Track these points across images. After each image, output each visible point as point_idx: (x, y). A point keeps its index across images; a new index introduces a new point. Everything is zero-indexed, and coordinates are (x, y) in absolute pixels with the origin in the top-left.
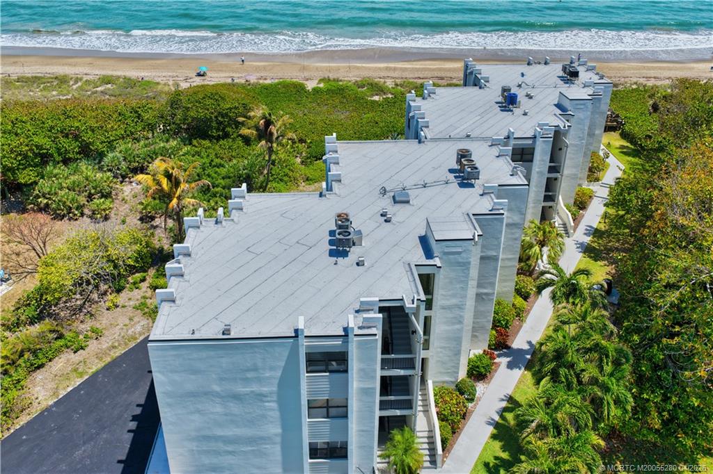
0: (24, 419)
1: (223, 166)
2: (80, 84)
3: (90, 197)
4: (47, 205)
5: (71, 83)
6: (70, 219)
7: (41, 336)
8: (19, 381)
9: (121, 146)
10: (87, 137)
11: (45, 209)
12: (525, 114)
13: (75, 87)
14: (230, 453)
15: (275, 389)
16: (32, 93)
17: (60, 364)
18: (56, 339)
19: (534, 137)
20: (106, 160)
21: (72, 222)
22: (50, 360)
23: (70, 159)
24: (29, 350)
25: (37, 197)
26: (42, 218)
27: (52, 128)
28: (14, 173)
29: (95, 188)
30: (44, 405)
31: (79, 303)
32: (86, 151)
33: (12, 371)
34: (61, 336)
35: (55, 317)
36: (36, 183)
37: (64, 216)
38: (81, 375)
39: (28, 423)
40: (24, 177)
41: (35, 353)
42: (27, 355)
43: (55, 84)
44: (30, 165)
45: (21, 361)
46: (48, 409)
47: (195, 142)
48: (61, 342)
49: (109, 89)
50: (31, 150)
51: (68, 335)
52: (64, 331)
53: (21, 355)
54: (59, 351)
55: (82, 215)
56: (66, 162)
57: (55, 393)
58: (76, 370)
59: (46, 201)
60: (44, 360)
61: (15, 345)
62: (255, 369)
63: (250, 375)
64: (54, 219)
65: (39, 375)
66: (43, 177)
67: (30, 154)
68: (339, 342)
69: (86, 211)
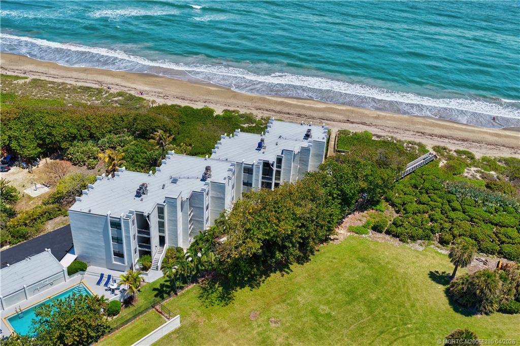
0: (42, 234)
1: (146, 153)
2: (107, 94)
3: (89, 157)
4: (71, 159)
5: (104, 93)
6: (79, 166)
7: (53, 208)
8: (43, 222)
9: (108, 136)
10: (93, 131)
11: (70, 160)
12: (263, 153)
13: (104, 96)
14: (91, 249)
15: (102, 231)
16: (83, 97)
17: (58, 219)
18: (58, 211)
19: (253, 165)
20: (100, 142)
21: (80, 167)
22: (55, 217)
23: (85, 140)
24: (48, 212)
25: (68, 154)
26: (69, 164)
27: (79, 124)
28: (60, 143)
29: (92, 154)
30: (49, 231)
31: (71, 200)
32: (92, 136)
33: (41, 218)
34: (60, 210)
35: (61, 203)
36: (69, 148)
37: (77, 164)
38: (64, 224)
39: (43, 235)
40: (63, 145)
41: (50, 214)
42: (47, 214)
43: (96, 93)
44: (67, 141)
45: (45, 216)
46: (50, 232)
47: (138, 139)
48: (59, 212)
49: (119, 100)
50: (68, 135)
51: (63, 210)
52: (61, 209)
53: (45, 214)
54: (59, 215)
55: (84, 164)
56: (83, 140)
57: (54, 228)
58: (62, 222)
59: (71, 157)
60: (52, 217)
61: (44, 209)
62: (96, 224)
63: (96, 225)
64: (73, 165)
65: (50, 222)
66: (72, 146)
67: (67, 136)
68: (118, 220)
69: (87, 164)
